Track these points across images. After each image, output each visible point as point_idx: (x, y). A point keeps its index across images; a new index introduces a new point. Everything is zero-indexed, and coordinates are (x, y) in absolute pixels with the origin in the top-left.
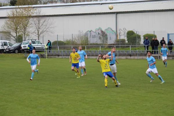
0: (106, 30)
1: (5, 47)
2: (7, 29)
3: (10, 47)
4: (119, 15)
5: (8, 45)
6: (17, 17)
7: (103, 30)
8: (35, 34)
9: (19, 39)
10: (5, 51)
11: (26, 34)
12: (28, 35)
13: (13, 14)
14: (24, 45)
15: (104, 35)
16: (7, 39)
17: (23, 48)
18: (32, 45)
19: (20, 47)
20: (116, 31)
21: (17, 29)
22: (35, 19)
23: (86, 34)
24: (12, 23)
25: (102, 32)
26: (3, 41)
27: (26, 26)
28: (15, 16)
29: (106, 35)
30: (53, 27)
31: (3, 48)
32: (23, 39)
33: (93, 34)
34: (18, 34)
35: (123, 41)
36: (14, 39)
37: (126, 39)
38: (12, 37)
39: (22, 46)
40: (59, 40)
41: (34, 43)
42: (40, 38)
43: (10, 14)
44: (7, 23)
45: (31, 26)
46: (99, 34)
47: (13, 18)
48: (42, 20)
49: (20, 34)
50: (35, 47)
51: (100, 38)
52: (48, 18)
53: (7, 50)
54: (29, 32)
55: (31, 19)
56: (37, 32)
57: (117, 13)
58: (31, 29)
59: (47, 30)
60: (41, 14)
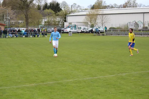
0: (138, 22)
1: (85, 30)
2: (86, 21)
3: (87, 30)
4: (145, 14)
5: (86, 29)
6: (91, 15)
7: (137, 22)
8: (101, 24)
9: (92, 26)
10: (84, 32)
11: (96, 23)
12: (97, 24)
13: (89, 13)
14: (94, 29)
15: (136, 24)
16: (86, 26)
17: (94, 31)
18: (99, 29)
19: (92, 30)
20: (144, 22)
21: (91, 21)
22: (101, 16)
23: (128, 24)
24: (89, 18)
25: (136, 22)
26: (84, 27)
27: (96, 19)
28: (90, 14)
29: (138, 24)
30: (110, 20)
31: (83, 31)
32: (94, 26)
33: (131, 24)
34: (92, 24)
35: (147, 27)
36: (90, 26)
37: (148, 26)
38: (89, 25)
39: (93, 29)
40: (113, 27)
41: (99, 28)
42: (103, 26)
43: (88, 13)
44: (86, 18)
45: (98, 19)
46: (134, 24)
47: (89, 15)
48: (104, 16)
49: (93, 23)
50: (100, 30)
51: (135, 26)
52: (107, 15)
53: (86, 32)
54: (97, 23)
55: (99, 16)
56: (101, 22)
57: (144, 13)
58: (99, 21)
59: (107, 21)
60: (104, 13)
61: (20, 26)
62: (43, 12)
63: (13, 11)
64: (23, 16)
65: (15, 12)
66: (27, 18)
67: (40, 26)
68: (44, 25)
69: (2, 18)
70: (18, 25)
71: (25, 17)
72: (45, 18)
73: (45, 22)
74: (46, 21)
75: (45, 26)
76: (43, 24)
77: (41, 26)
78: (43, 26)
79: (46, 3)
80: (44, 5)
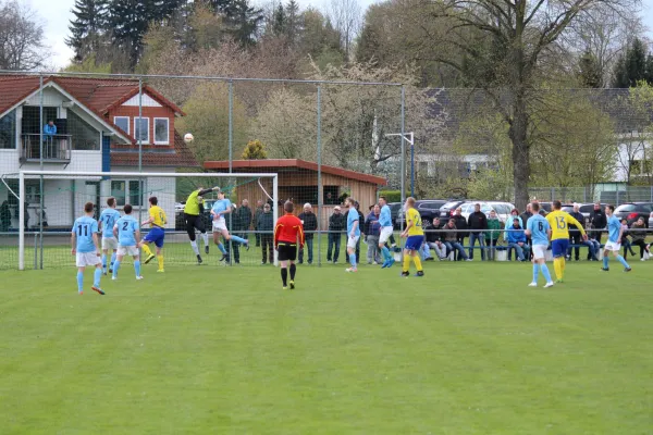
61: (473, 187)
62: (619, 102)
63: (430, 94)
64: (497, 126)
65: (440, 98)
66: (521, 141)
67: (598, 188)
68: (629, 183)
69: (358, 135)
70: (458, 182)
71: (511, 134)
72: (632, 139)
73: (633, 163)
74: (639, 156)
75: (634, 189)
76: (621, 175)
77: (608, 188)
78: (622, 188)
79: (637, 44)
80: (624, 53)
